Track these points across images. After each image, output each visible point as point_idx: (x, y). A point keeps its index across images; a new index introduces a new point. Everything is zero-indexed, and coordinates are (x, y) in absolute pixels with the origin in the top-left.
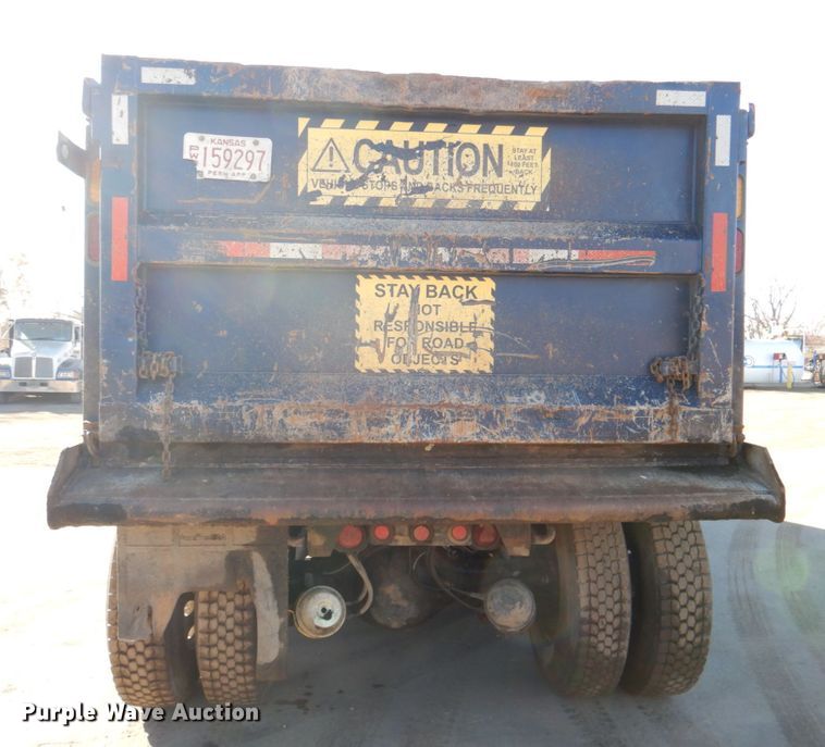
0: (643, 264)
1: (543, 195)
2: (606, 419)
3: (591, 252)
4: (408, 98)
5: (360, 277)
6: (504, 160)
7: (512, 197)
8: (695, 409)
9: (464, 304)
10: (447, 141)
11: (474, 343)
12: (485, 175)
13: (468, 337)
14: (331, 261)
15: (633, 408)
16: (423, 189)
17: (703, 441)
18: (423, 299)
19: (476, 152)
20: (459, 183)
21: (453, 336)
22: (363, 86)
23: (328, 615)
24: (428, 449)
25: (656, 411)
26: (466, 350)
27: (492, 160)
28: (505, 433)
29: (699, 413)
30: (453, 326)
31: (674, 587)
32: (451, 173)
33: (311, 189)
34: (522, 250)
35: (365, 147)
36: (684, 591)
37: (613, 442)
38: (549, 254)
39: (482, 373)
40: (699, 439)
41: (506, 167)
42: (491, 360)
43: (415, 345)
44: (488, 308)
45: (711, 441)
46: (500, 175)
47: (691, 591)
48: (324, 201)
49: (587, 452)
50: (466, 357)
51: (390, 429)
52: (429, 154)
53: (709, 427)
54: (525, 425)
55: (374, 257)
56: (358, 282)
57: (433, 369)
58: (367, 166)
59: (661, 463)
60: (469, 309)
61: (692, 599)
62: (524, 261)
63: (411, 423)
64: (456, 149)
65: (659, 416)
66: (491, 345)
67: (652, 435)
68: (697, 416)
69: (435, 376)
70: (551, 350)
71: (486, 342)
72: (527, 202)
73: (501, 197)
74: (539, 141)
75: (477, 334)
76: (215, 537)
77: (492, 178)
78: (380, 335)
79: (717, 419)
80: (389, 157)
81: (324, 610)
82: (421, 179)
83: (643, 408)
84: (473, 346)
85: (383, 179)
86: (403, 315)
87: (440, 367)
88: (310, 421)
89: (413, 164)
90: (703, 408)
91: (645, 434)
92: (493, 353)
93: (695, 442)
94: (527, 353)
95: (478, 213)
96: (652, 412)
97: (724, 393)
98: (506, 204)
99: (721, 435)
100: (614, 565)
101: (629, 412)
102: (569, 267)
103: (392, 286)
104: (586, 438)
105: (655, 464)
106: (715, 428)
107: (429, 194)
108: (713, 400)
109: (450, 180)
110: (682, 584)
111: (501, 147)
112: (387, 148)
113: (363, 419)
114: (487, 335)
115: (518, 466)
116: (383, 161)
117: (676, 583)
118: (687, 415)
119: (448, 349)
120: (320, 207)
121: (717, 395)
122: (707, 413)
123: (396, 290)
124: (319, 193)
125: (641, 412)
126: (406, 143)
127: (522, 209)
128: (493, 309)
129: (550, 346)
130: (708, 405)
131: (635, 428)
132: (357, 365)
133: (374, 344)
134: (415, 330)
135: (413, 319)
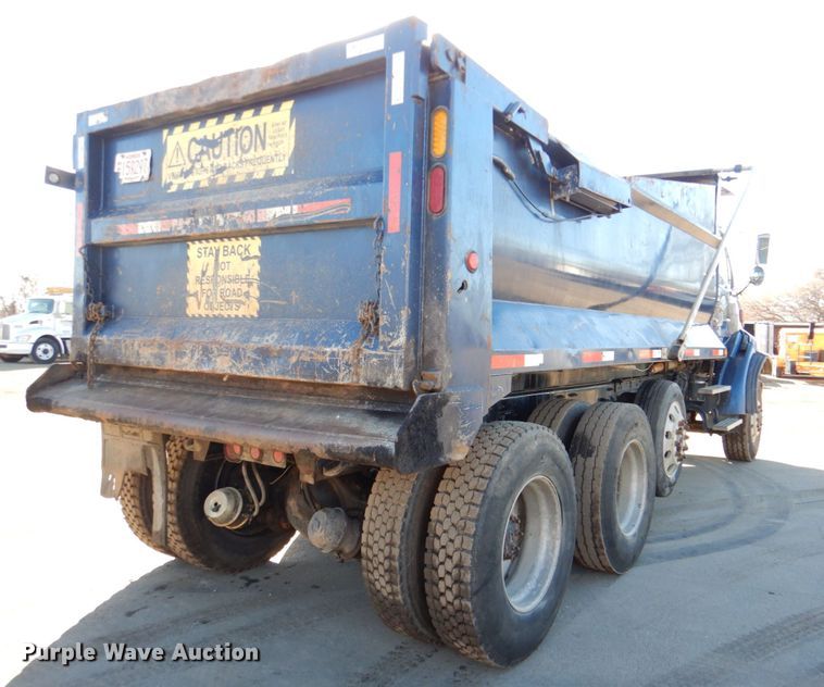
0: (342, 212)
1: (290, 161)
2: (308, 359)
3: (305, 205)
4: (200, 100)
5: (190, 243)
6: (267, 135)
7: (271, 166)
8: (374, 352)
9: (243, 260)
10: (235, 128)
11: (248, 292)
12: (255, 150)
13: (245, 288)
14: (165, 232)
15: (328, 349)
16: (221, 170)
17: (379, 385)
18: (221, 259)
19: (251, 133)
20: (241, 161)
21: (236, 286)
22: (178, 98)
23: (217, 507)
24: (225, 379)
25: (344, 353)
26: (243, 298)
27: (259, 136)
28: (246, 368)
29: (376, 356)
30: (236, 279)
31: (436, 541)
32: (237, 154)
33: (168, 181)
34: (263, 210)
35: (194, 143)
36: (443, 547)
37: (312, 381)
38: (279, 211)
39: (252, 316)
40: (376, 384)
41: (268, 141)
42: (257, 306)
43: (216, 294)
44: (256, 261)
45: (386, 385)
46: (264, 148)
47: (450, 550)
48: (173, 189)
49: (320, 391)
50: (244, 304)
51: (185, 360)
52: (225, 140)
53: (383, 371)
54: (259, 361)
55: (185, 227)
56: (188, 246)
57: (225, 314)
58: (193, 158)
59: (371, 407)
60: (246, 263)
61: (450, 557)
62: (264, 220)
63: (196, 356)
64: (240, 133)
65: (346, 357)
66: (257, 294)
67: (341, 376)
68: (375, 360)
69: (226, 319)
70: (294, 296)
71: (255, 292)
72: (279, 169)
73: (264, 167)
74: (289, 113)
75: (250, 284)
76: (135, 434)
77: (260, 152)
78: (198, 287)
79: (391, 363)
80: (205, 148)
81: (216, 504)
82: (221, 162)
83: (335, 349)
84: (247, 295)
85: (202, 167)
86: (210, 272)
87: (229, 312)
88: (150, 351)
89: (217, 151)
90: (380, 352)
91: (335, 375)
92: (259, 300)
93: (373, 386)
94: (279, 299)
95: (252, 184)
96: (341, 354)
97: (398, 337)
98: (269, 171)
99: (394, 380)
100: (393, 508)
101: (324, 353)
102: (291, 221)
103: (206, 248)
104: (296, 376)
105: (366, 407)
106: (389, 372)
107: (225, 172)
108: (389, 343)
109: (237, 159)
110: (444, 540)
111: (265, 125)
112: (203, 142)
113: (173, 351)
114: (255, 285)
115: (272, 399)
116: (202, 153)
117: (439, 538)
118: (367, 357)
119: (234, 298)
120: (173, 193)
121: (393, 339)
122: (382, 356)
123: (208, 250)
124: (171, 184)
125: (333, 354)
126: (214, 135)
127: (277, 175)
128: (260, 263)
129: (293, 293)
130: (385, 349)
131: (328, 368)
132: (188, 312)
133: (195, 294)
134: (217, 283)
135: (215, 275)
